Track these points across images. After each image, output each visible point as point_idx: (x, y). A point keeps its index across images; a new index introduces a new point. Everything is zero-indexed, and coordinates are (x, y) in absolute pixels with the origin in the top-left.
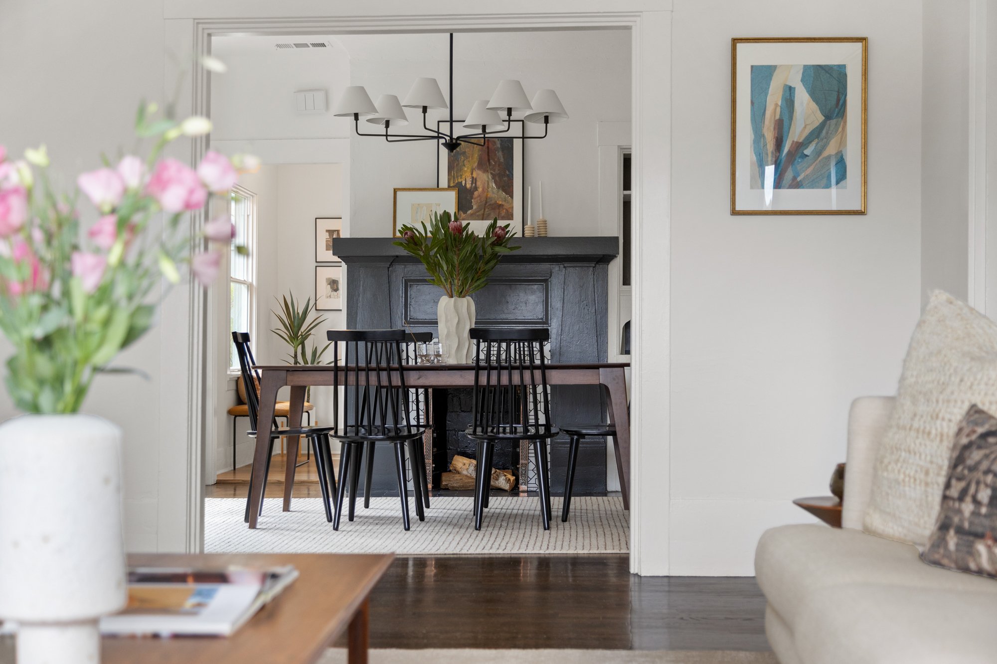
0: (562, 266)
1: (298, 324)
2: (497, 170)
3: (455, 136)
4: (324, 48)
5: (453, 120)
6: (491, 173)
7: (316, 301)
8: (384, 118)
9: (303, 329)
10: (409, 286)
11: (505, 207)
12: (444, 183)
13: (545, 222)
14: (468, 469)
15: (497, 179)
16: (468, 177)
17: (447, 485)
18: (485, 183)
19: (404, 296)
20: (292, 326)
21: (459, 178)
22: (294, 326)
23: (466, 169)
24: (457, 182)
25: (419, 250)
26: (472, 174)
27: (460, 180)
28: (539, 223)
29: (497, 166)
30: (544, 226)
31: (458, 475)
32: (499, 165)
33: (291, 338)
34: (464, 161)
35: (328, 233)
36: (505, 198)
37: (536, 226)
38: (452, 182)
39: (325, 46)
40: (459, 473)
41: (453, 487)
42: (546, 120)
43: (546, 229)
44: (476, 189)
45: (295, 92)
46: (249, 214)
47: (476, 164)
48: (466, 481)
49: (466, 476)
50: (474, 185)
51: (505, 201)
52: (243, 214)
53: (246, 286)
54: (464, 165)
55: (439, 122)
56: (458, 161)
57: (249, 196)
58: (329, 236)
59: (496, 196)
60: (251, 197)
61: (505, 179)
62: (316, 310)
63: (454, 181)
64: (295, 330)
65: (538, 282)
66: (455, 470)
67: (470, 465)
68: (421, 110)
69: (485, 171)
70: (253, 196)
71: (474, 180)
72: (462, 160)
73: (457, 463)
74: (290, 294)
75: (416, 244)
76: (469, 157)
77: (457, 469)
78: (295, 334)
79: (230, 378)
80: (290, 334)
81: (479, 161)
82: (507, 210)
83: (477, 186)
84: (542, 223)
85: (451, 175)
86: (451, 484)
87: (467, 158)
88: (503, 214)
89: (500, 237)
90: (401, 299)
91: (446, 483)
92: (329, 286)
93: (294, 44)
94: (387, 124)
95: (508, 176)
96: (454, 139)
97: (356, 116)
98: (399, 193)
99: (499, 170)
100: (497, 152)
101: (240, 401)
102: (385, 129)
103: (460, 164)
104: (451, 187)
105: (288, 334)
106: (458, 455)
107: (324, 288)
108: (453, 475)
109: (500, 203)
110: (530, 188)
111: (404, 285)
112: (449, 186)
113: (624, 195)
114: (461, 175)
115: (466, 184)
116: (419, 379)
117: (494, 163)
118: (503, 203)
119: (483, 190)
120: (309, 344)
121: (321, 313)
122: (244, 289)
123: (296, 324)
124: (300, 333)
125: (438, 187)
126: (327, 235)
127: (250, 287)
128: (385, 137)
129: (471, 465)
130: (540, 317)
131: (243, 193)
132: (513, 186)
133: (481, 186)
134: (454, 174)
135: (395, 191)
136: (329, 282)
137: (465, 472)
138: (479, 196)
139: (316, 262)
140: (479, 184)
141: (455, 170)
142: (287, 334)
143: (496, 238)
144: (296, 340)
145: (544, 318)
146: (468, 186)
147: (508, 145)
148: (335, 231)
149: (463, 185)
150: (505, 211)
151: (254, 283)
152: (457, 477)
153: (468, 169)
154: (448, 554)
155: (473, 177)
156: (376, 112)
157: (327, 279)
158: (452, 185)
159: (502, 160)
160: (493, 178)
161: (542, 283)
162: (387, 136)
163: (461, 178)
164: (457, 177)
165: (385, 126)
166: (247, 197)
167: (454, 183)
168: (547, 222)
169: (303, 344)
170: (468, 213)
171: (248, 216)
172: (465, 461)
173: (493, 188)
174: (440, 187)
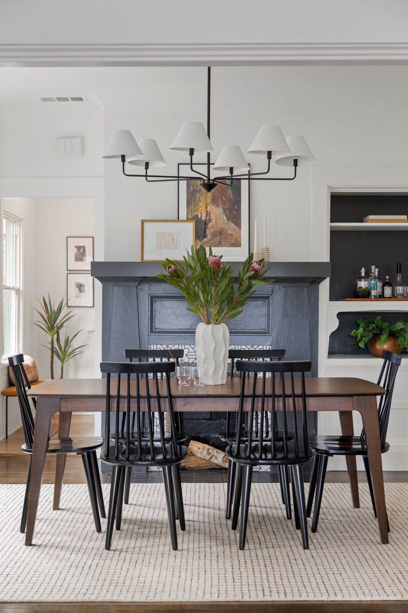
0: (282, 285)
1: (55, 319)
2: (227, 205)
3: (212, 177)
4: (82, 101)
5: (193, 163)
6: (223, 208)
7: (67, 301)
8: (144, 160)
9: (57, 322)
10: (154, 301)
11: (234, 236)
12: (183, 215)
13: (268, 249)
14: (202, 452)
15: (228, 212)
16: (203, 211)
17: (185, 466)
18: (217, 216)
19: (150, 310)
20: (49, 319)
21: (196, 211)
22: (51, 320)
23: (201, 204)
24: (194, 215)
25: (181, 282)
26: (206, 208)
27: (196, 214)
28: (263, 250)
29: (228, 201)
30: (267, 253)
31: (193, 457)
32: (229, 201)
33: (48, 328)
34: (200, 198)
35: (76, 249)
36: (234, 229)
37: (260, 252)
38: (190, 215)
39: (82, 100)
40: (194, 455)
41: (190, 468)
42: (296, 163)
43: (269, 255)
44: (210, 220)
45: (56, 139)
46: (16, 235)
47: (210, 200)
48: (201, 462)
49: (200, 458)
50: (208, 217)
51: (234, 231)
52: (12, 234)
53: (15, 290)
54: (200, 201)
55: (179, 164)
56: (195, 197)
57: (16, 221)
58: (77, 250)
59: (227, 226)
60: (19, 222)
61: (235, 212)
62: (67, 306)
63: (191, 214)
64: (52, 322)
65: (261, 299)
66: (191, 453)
67: (203, 449)
68: (188, 152)
69: (218, 206)
70: (19, 221)
71: (208, 214)
72: (198, 197)
73: (193, 448)
74: (48, 296)
75: (178, 277)
76: (204, 194)
77: (192, 452)
78: (52, 325)
79: (3, 367)
80: (48, 325)
81: (212, 198)
82: (235, 239)
83: (211, 219)
84: (265, 249)
85: (189, 209)
86: (188, 465)
87: (202, 195)
88: (232, 242)
89: (257, 272)
90: (148, 312)
91: (184, 465)
92: (77, 289)
93: (57, 98)
94: (147, 165)
95: (237, 210)
96: (211, 180)
97: (123, 158)
98: (146, 224)
99: (229, 205)
100: (227, 190)
101: (11, 384)
102: (145, 170)
103: (197, 200)
104: (189, 219)
105: (47, 325)
106: (193, 440)
107: (73, 290)
108: (190, 457)
109: (230, 232)
110: (256, 220)
111: (150, 301)
112: (188, 219)
113: (331, 227)
114: (198, 209)
115: (201, 216)
116: (185, 405)
117: (225, 200)
118: (233, 233)
119: (216, 221)
120: (62, 332)
121: (71, 309)
122: (13, 293)
123: (53, 318)
124: (55, 325)
125: (178, 219)
126: (75, 250)
127: (18, 291)
128: (145, 177)
129: (205, 449)
130: (263, 328)
131: (12, 219)
132: (240, 218)
133: (214, 219)
134: (192, 208)
135: (143, 222)
136: (77, 286)
137: (199, 455)
138: (212, 227)
139: (67, 270)
140: (212, 216)
141: (193, 204)
142: (45, 325)
143: (254, 272)
144: (52, 330)
145: (266, 329)
146: (204, 218)
147: (236, 184)
148: (82, 247)
149: (199, 217)
150: (234, 239)
151: (21, 288)
152: (193, 459)
153: (203, 204)
154: (231, 602)
155: (207, 211)
156: (141, 153)
157: (75, 283)
158: (190, 217)
159: (232, 197)
160: (224, 212)
161: (265, 300)
162: (146, 176)
163: (198, 211)
164: (194, 210)
165: (144, 167)
166: (15, 222)
167: (191, 215)
168: (269, 249)
169: (58, 333)
170: (203, 241)
171: (16, 236)
172: (199, 446)
173: (224, 220)
174: (180, 218)
